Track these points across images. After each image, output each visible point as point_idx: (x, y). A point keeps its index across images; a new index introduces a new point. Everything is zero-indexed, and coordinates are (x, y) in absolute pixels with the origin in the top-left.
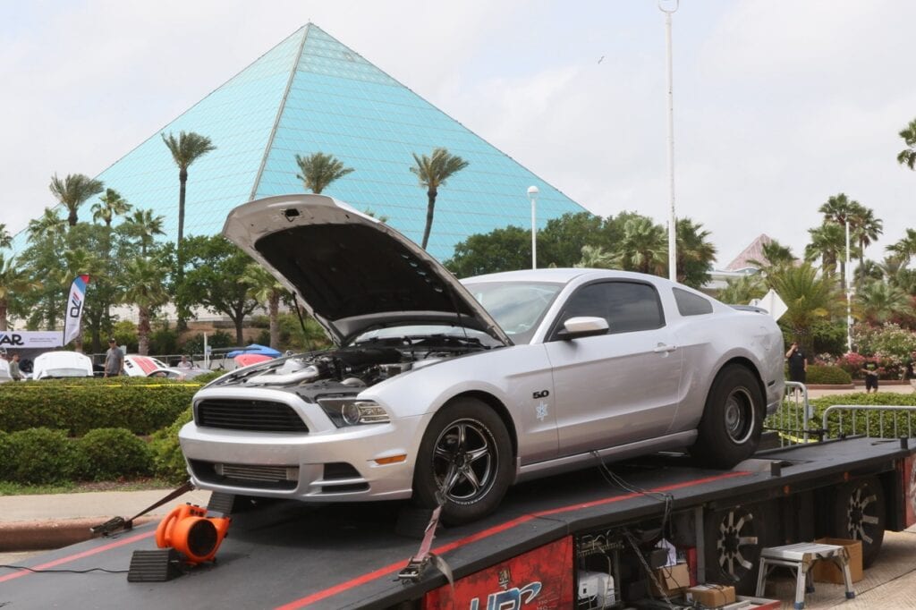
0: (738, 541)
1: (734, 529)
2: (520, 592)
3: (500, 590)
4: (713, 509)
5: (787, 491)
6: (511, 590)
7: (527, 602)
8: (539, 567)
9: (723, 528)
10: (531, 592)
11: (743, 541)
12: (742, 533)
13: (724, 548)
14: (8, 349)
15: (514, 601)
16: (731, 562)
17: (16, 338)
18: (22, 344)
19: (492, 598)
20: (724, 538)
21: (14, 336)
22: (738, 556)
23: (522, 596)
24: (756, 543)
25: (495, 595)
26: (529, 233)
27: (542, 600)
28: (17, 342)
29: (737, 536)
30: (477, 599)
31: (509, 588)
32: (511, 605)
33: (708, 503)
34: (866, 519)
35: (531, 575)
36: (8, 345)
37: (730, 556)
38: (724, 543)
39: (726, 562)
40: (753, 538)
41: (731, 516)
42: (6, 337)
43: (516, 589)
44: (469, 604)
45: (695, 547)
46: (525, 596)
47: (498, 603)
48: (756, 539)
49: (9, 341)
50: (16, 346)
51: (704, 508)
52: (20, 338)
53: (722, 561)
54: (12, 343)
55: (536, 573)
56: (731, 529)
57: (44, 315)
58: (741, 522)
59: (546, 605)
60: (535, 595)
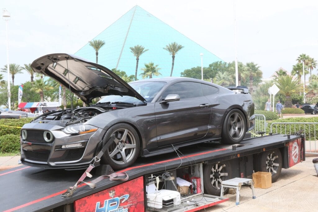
0: (220, 174)
1: (218, 170)
2: (119, 199)
3: (110, 198)
4: (206, 164)
5: (239, 156)
6: (115, 198)
7: (123, 202)
8: (128, 188)
9: (213, 170)
10: (124, 198)
11: (222, 174)
12: (221, 172)
13: (214, 178)
14: (43, 108)
15: (116, 202)
16: (217, 183)
17: (45, 104)
18: (47, 106)
19: (106, 201)
20: (214, 174)
21: (44, 104)
22: (220, 180)
23: (120, 200)
24: (227, 175)
25: (108, 200)
26: (201, 68)
27: (130, 201)
28: (45, 105)
29: (220, 173)
30: (99, 202)
31: (114, 197)
32: (115, 204)
33: (204, 161)
34: (274, 164)
35: (124, 192)
36: (43, 106)
37: (217, 180)
38: (214, 176)
39: (215, 183)
40: (226, 173)
41: (217, 166)
42: (42, 104)
43: (118, 197)
44: (96, 204)
45: (200, 178)
46: (123, 199)
47: (109, 203)
48: (227, 173)
49: (43, 105)
50: (45, 107)
51: (203, 164)
52: (46, 104)
53: (213, 183)
54: (44, 106)
55: (127, 191)
56: (217, 170)
57: (56, 97)
58: (221, 168)
59: (131, 203)
60: (126, 199)
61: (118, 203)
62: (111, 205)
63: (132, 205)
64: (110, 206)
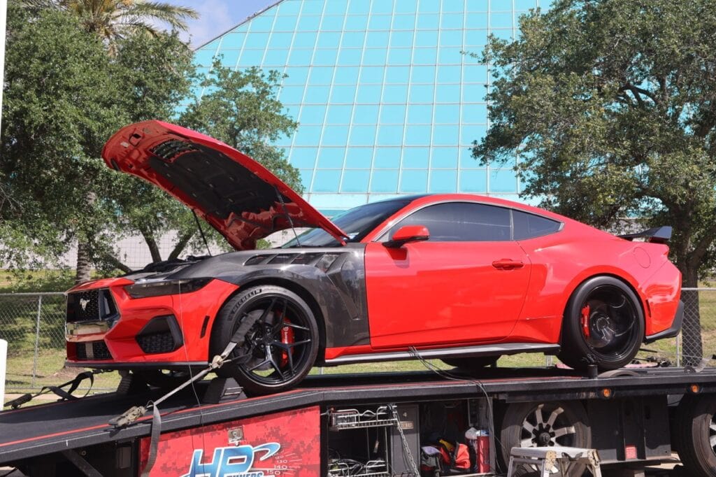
2: (253, 449)
3: (229, 446)
7: (262, 459)
8: (278, 429)
10: (267, 451)
15: (245, 457)
19: (220, 451)
23: (255, 453)
25: (223, 449)
27: (282, 459)
31: (239, 444)
32: (242, 460)
35: (268, 436)
44: (192, 454)
47: (226, 455)
55: (275, 435)
59: (286, 464)
60: (272, 454)
61: (249, 459)
62: (231, 461)
63: (286, 471)
64: (228, 464)
